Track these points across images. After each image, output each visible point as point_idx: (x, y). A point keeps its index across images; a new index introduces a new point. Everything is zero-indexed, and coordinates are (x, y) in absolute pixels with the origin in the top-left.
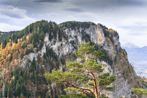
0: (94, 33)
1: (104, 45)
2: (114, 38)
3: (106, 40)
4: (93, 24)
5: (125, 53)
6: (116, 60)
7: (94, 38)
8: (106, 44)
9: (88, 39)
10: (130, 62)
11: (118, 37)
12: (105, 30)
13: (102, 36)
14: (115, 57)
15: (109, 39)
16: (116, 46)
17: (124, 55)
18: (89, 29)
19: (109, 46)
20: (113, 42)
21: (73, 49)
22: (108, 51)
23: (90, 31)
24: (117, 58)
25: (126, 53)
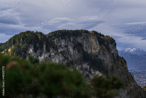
0: (88, 41)
1: (99, 53)
2: (110, 46)
3: (101, 48)
4: (86, 32)
5: (123, 61)
6: (112, 69)
7: (87, 47)
8: (101, 53)
9: (81, 48)
10: (129, 71)
11: (115, 45)
12: (100, 38)
13: (96, 44)
14: (112, 66)
15: (104, 47)
16: (113, 54)
17: (122, 63)
18: (82, 38)
19: (104, 54)
20: (109, 50)
21: (64, 60)
22: (104, 60)
23: (82, 40)
24: (114, 68)
25: (125, 61)
